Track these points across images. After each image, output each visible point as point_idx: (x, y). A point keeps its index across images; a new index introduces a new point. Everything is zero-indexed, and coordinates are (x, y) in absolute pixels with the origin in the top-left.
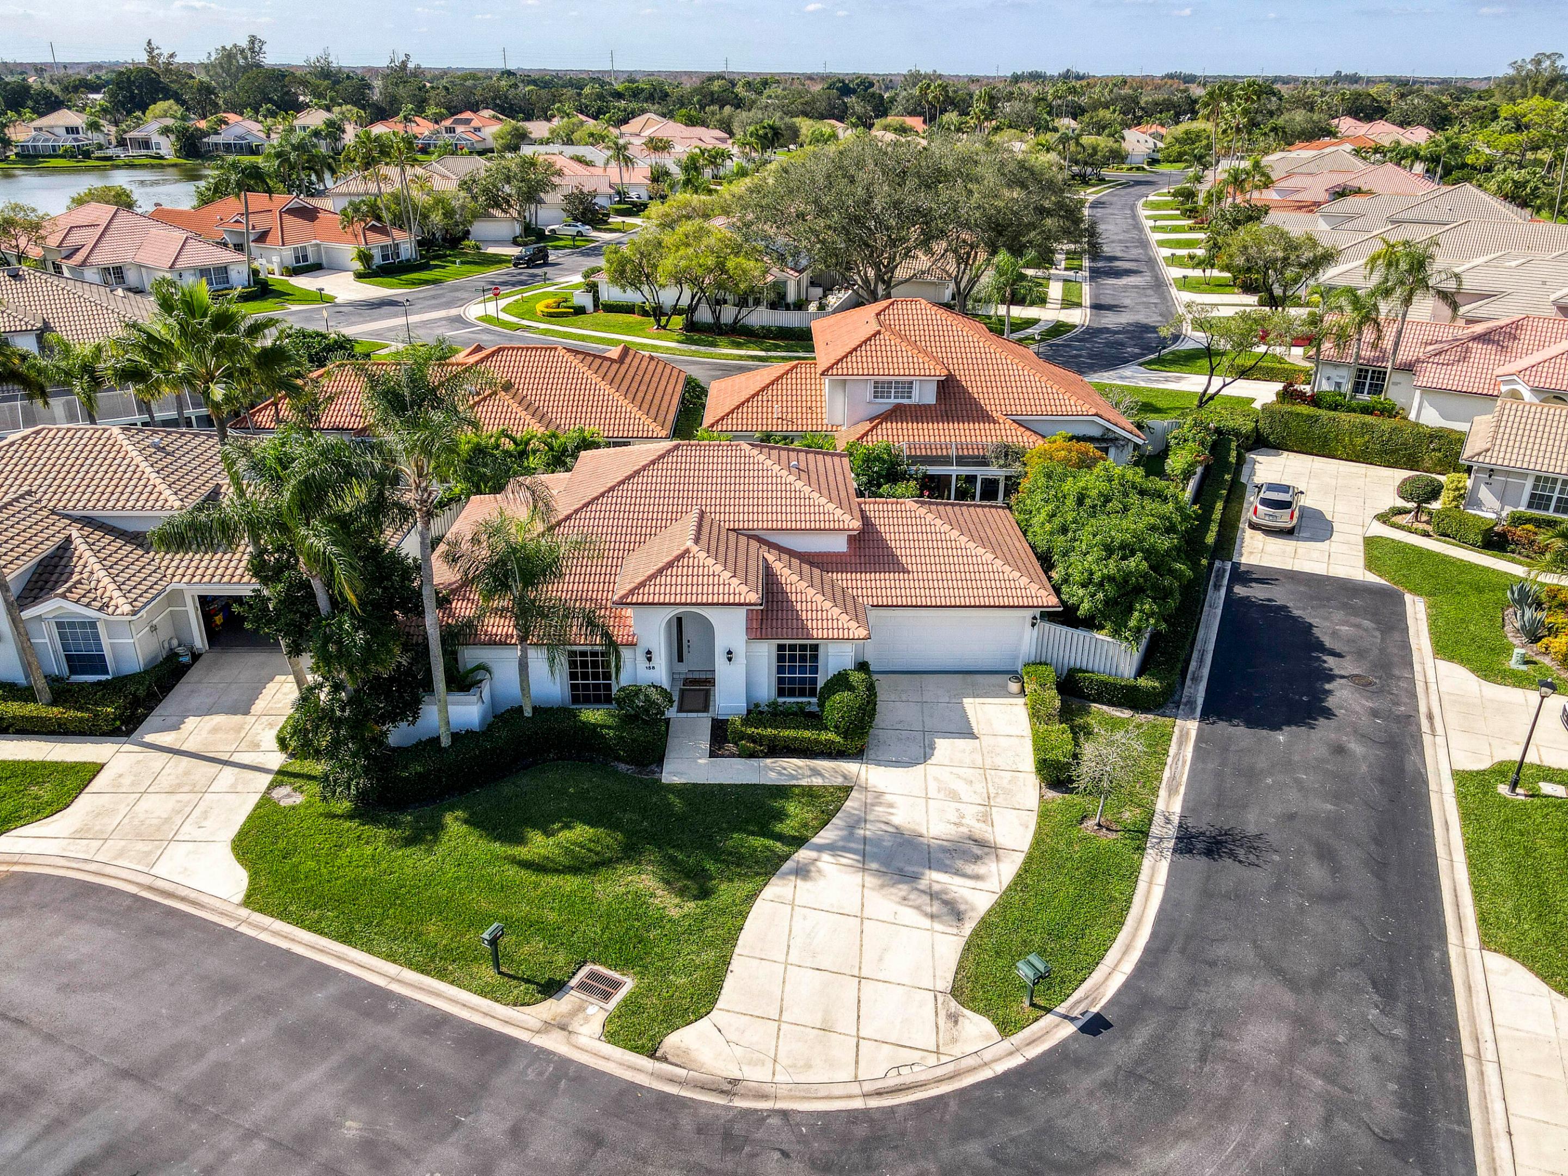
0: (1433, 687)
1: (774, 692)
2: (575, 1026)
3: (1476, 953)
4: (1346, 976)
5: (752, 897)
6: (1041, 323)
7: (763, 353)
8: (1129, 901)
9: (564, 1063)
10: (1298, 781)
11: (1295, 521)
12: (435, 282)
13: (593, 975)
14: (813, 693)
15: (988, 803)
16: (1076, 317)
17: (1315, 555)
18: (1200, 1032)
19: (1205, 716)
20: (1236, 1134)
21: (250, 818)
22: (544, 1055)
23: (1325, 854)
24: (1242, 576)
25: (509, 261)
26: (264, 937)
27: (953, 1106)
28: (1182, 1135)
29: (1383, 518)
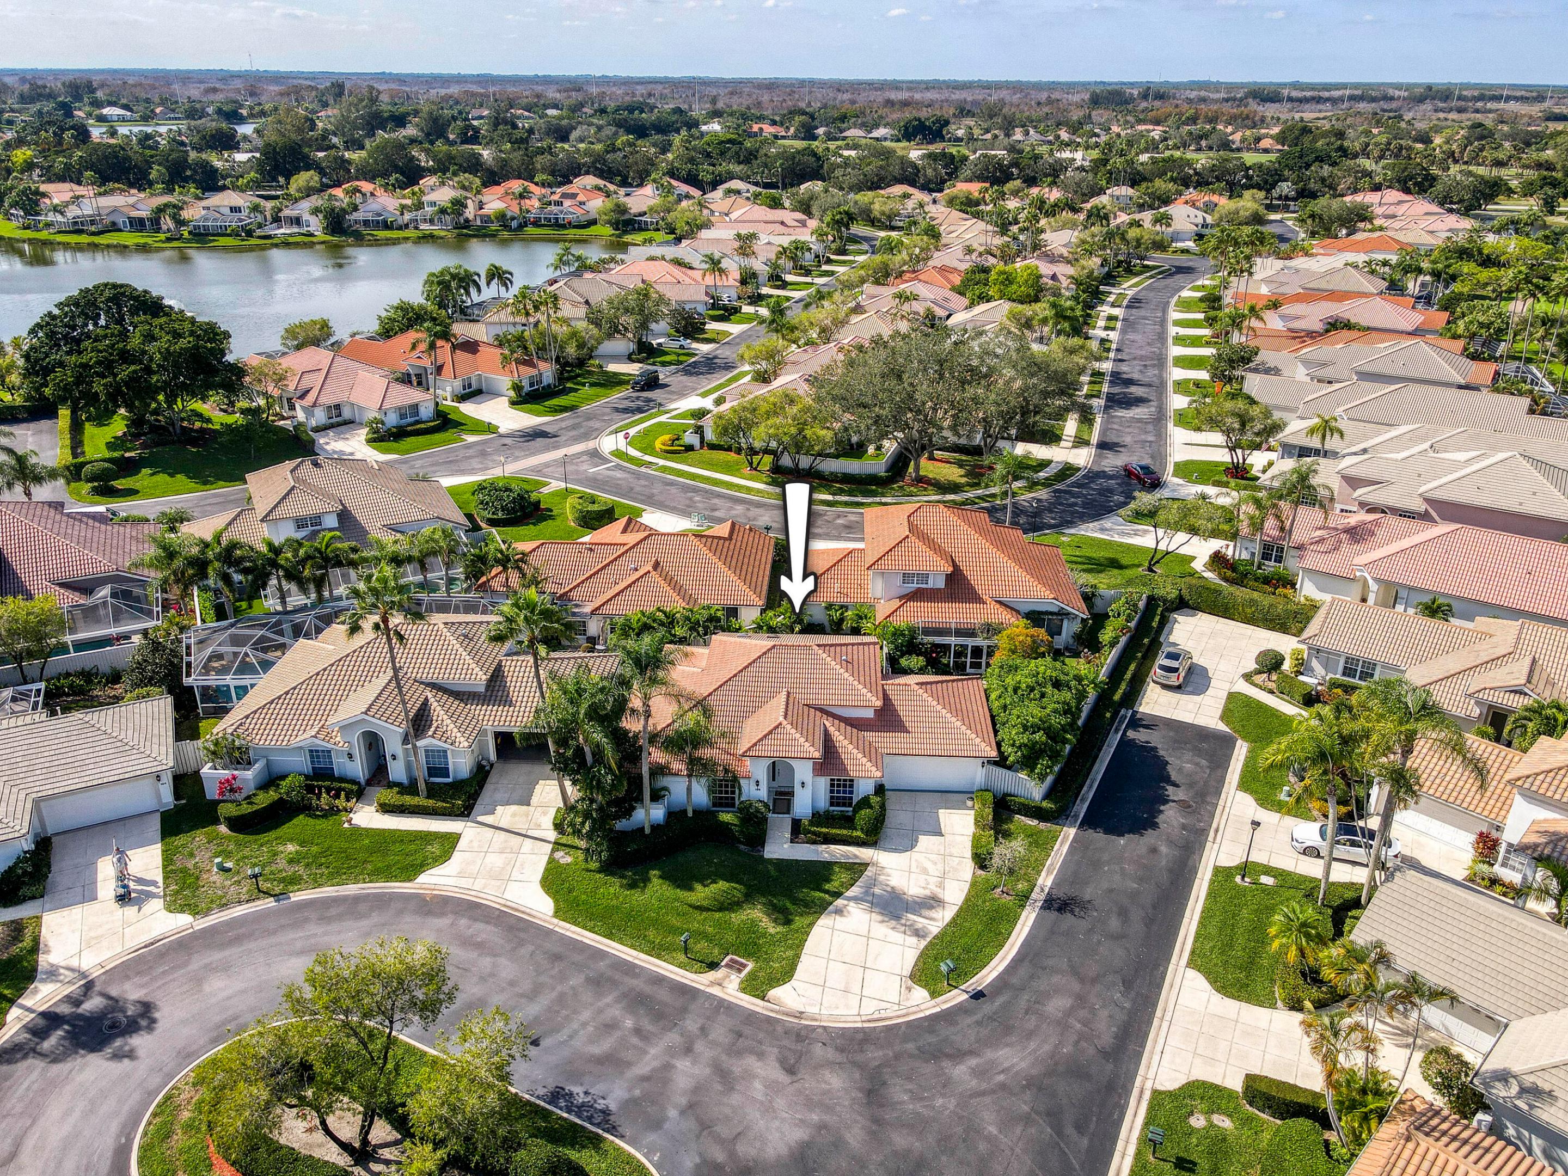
0: (1227, 810)
1: (828, 804)
2: (725, 984)
3: (1181, 970)
4: (1110, 978)
5: (811, 925)
6: (1053, 465)
7: (830, 498)
8: (1010, 934)
9: (721, 1001)
10: (1122, 869)
11: (1181, 679)
12: (572, 408)
13: (732, 960)
14: (850, 805)
15: (943, 877)
16: (1082, 458)
17: (1191, 706)
18: (1029, 1001)
19: (1081, 825)
20: (1032, 1045)
21: (546, 869)
22: (711, 997)
23: (1123, 913)
24: (1136, 723)
25: (627, 382)
26: (568, 934)
27: (903, 1028)
28: (1007, 1045)
29: (1247, 677)
